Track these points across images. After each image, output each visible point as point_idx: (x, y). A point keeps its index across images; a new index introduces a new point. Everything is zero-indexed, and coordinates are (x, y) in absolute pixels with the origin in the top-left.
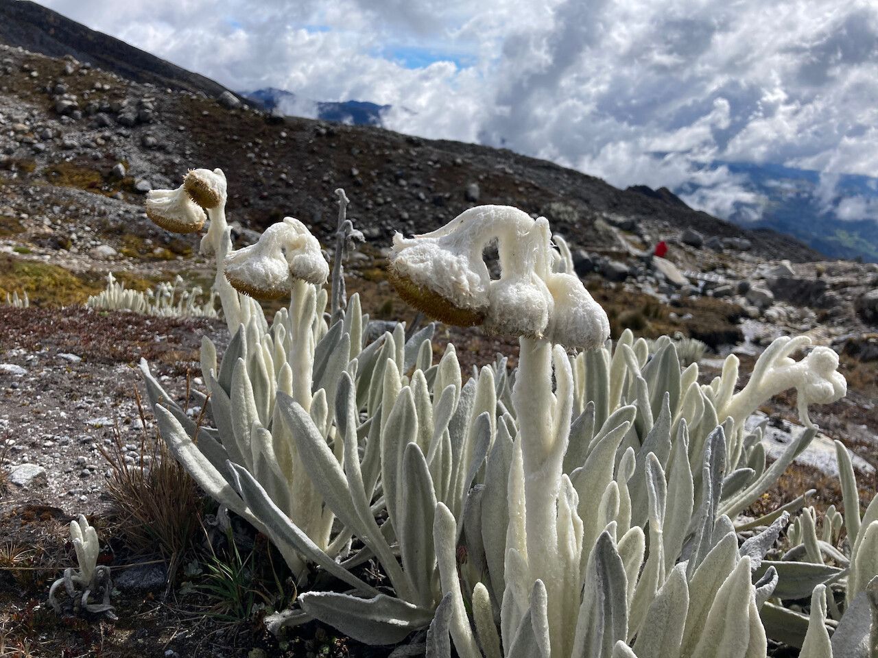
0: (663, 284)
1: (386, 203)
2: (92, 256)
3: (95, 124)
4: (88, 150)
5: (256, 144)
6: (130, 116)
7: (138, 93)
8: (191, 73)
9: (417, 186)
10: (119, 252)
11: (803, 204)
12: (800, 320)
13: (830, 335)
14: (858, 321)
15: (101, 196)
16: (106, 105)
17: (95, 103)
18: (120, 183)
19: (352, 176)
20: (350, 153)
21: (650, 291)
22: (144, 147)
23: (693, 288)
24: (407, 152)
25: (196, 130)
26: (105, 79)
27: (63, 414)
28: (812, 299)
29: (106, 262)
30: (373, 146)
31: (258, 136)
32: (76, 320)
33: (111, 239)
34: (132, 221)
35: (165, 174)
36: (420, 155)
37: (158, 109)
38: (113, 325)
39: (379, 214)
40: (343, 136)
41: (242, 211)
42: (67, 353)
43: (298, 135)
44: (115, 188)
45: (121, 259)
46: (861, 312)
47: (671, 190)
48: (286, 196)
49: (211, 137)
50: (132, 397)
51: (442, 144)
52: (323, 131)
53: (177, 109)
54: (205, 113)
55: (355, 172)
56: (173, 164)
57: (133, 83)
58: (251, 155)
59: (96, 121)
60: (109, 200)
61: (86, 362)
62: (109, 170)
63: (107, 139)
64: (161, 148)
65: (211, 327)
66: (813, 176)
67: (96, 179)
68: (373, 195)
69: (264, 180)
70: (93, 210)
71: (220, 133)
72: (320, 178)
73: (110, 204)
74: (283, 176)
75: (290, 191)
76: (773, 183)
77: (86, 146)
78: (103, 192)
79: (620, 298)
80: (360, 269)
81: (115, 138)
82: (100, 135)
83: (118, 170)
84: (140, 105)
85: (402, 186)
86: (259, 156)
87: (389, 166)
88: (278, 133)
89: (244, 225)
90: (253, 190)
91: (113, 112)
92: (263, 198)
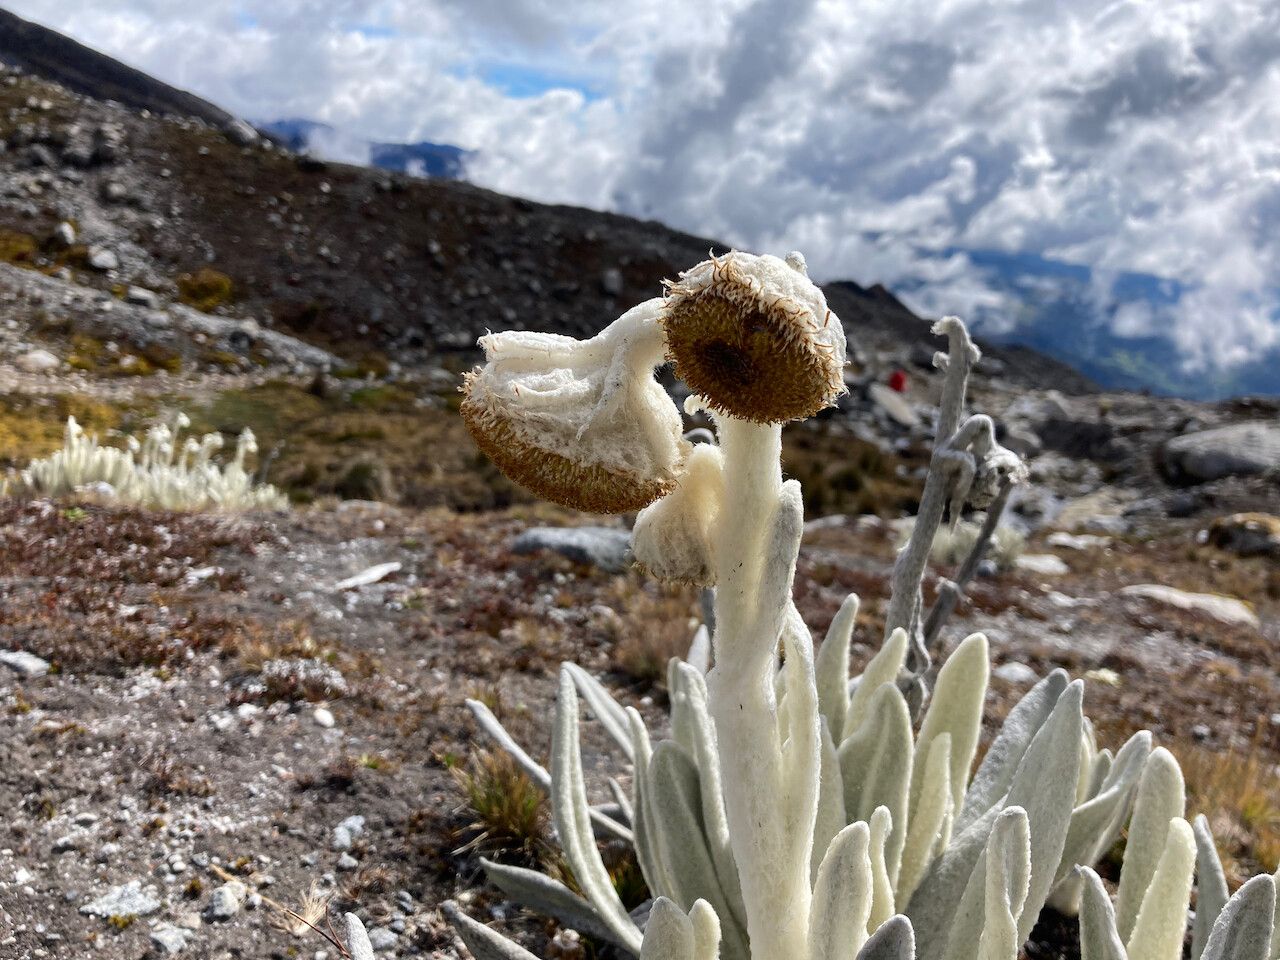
0: (885, 425)
1: (482, 296)
2: (19, 368)
3: (26, 162)
4: (15, 202)
5: (282, 202)
6: (83, 151)
7: (96, 115)
8: (177, 91)
9: (529, 272)
10: (64, 361)
11: (1069, 313)
12: (1077, 479)
13: (1119, 501)
14: (1157, 481)
15: (35, 274)
16: (44, 133)
17: (27, 129)
18: (65, 254)
19: (429, 255)
20: (426, 218)
21: (867, 434)
22: (105, 199)
23: (926, 430)
24: (513, 220)
25: (189, 176)
26: (43, 94)
27: (23, 876)
28: (1094, 448)
29: (43, 377)
30: (462, 210)
31: (287, 188)
32: (20, 533)
33: (51, 340)
34: (84, 315)
35: (140, 242)
36: (533, 225)
37: (127, 141)
38: (98, 545)
39: (471, 312)
40: (416, 194)
41: (259, 302)
42: (14, 649)
43: (348, 190)
44: (60, 262)
45: (66, 373)
46: (1160, 468)
47: (887, 286)
48: (328, 282)
49: (212, 189)
50: (190, 792)
51: (561, 210)
52: (386, 185)
53: (157, 143)
54: (204, 150)
55: (435, 247)
56: (151, 229)
57: (89, 101)
58: (274, 218)
59: (28, 156)
60: (47, 280)
61: (59, 671)
62: (46, 234)
63: (46, 186)
64: (133, 203)
65: (284, 540)
66: (1082, 273)
67: (26, 247)
68: (461, 283)
69: (295, 257)
70: (21, 294)
71: (226, 183)
72: (381, 255)
73: (49, 287)
74: (324, 251)
75: (334, 274)
76: (1027, 280)
77: (11, 195)
78: (40, 268)
79: (825, 444)
80: (441, 394)
81: (58, 185)
82: (35, 178)
83: (62, 235)
84: (99, 136)
85: (505, 272)
86: (288, 219)
87: (485, 240)
88: (316, 186)
89: (263, 324)
90: (276, 271)
91: (56, 144)
92: (292, 283)
